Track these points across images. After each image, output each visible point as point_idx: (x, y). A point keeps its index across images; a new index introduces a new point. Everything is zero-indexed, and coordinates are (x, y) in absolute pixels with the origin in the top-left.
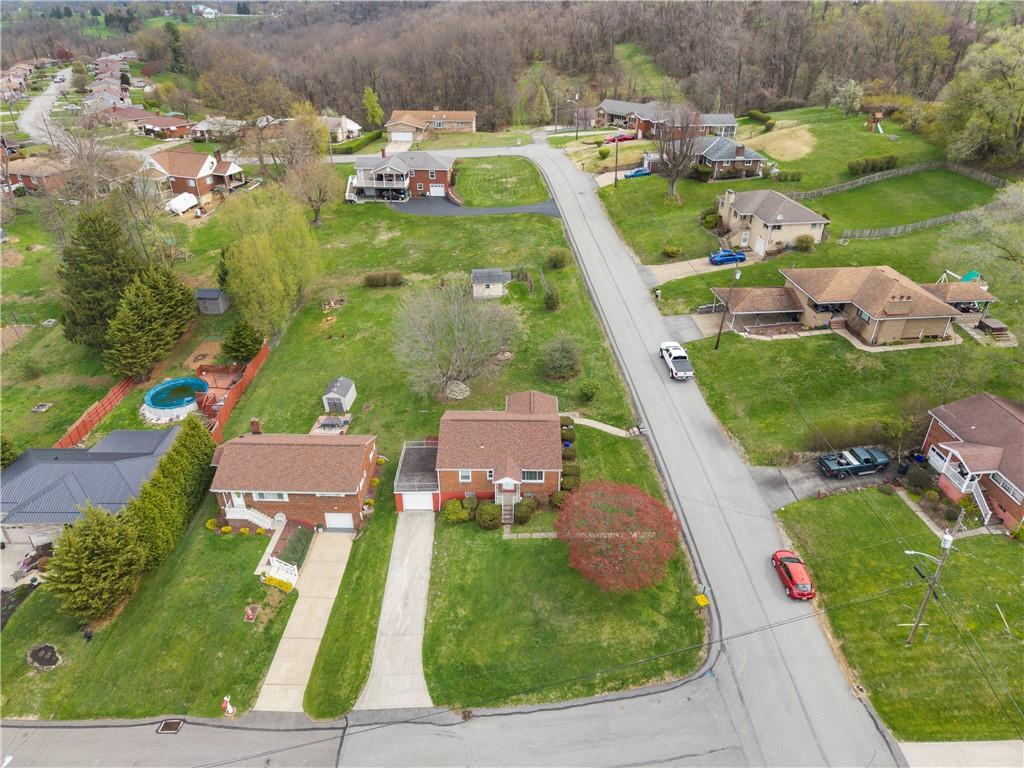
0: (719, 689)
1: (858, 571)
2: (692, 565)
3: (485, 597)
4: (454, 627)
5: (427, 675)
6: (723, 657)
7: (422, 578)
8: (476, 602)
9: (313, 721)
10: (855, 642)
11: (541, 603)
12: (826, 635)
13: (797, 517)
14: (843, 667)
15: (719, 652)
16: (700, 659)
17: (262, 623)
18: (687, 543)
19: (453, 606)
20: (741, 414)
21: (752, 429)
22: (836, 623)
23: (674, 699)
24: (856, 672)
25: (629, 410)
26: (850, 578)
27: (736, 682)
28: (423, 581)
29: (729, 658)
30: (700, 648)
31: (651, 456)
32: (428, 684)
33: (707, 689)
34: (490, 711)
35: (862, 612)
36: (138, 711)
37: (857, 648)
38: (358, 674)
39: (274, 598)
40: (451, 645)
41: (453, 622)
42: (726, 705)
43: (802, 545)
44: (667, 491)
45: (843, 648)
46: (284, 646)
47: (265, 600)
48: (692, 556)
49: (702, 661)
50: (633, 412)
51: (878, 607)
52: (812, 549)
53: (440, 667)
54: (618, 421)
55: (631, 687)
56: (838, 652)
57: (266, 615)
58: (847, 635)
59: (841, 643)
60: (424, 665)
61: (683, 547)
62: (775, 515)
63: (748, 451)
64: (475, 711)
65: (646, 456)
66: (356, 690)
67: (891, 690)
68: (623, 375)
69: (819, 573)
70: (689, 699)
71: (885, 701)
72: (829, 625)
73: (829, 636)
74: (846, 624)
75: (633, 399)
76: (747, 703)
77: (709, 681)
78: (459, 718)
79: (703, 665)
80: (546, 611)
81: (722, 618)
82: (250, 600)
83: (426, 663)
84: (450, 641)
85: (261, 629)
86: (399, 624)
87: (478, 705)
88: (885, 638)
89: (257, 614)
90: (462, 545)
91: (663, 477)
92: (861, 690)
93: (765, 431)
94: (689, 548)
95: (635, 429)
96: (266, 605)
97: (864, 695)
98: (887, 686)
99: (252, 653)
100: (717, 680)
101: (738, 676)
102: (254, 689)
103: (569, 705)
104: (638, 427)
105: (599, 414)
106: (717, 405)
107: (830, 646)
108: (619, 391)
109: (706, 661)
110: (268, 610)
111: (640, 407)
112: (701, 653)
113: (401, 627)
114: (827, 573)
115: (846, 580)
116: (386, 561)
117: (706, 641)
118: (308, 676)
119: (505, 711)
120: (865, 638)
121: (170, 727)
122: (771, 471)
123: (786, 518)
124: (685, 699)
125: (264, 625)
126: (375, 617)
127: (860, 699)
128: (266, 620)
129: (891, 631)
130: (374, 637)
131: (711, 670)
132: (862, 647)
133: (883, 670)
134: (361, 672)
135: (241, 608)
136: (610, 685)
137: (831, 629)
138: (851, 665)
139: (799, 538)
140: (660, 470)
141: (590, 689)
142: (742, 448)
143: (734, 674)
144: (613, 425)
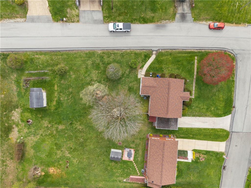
0: (240, 54)
1: (219, 9)
2: (209, 50)
3: (211, 103)
4: (215, 110)
5: (224, 116)
6: (234, 51)
7: (198, 119)
8: (211, 105)
9: (229, 139)
10: (236, 20)
11: (215, 90)
12: (232, 26)
13: (198, 16)
14: (240, 26)
15: (233, 51)
16: (233, 56)
17: (204, 156)
18: (202, 49)
19: (211, 111)
20: (153, 15)
21: (161, 14)
22: (230, 22)
23: (240, 64)
24: (242, 24)
25: (143, 52)
26: (220, 12)
27: (240, 50)
28: (199, 118)
29: (235, 50)
30: (231, 55)
31: (167, 50)
32: (226, 115)
33: (240, 57)
34: (234, 102)
35: (230, 15)
36: (220, 176)
37: (237, 20)
38: (222, 131)
39: (198, 155)
40: (219, 111)
41: (214, 111)
42: (244, 54)
43: (207, 20)
44: (183, 49)
45: (236, 24)
46: (209, 149)
47: (199, 157)
48: (207, 49)
49: (234, 56)
50: (144, 51)
51: (230, 11)
52: (208, 17)
53: (223, 113)
54: (147, 57)
55: (234, 72)
56: (236, 25)
57: (202, 156)
58: (234, 21)
59: (234, 23)
60: (222, 117)
61: (203, 51)
62: (195, 22)
63: (169, 20)
64: (233, 106)
65: (166, 52)
66: (226, 131)
67: (248, 18)
68: (123, 49)
69: (216, 19)
70: (241, 61)
71: (249, 21)
72: (230, 24)
73: (232, 25)
74: (231, 20)
75: (139, 49)
76: (245, 49)
77: (238, 56)
78: (234, 109)
79: (235, 56)
80: (217, 89)
81: (226, 48)
82: (199, 161)
83: (222, 116)
84: (218, 111)
85: (205, 156)
86: (211, 123)
87: (232, 105)
88: (238, 13)
89: (203, 158)
90: (194, 109)
91: (177, 49)
92: (245, 24)
93: (164, 10)
94: (204, 49)
95: (154, 52)
96: (200, 156)
97: (247, 25)
98: (247, 19)
99: (211, 156)
100: (239, 54)
101: (239, 49)
102: (219, 153)
103: (235, 86)
104: (153, 51)
105: (142, 63)
106: (145, 21)
107: (234, 26)
108: (132, 53)
109: (234, 55)
110: (201, 156)
111: (144, 48)
112: (232, 55)
113: (212, 123)
114: (217, 17)
115: (221, 14)
116: (191, 129)
117: (230, 53)
118: (217, 142)
119: (234, 99)
120: (236, 18)
121: (224, 168)
122: (178, 16)
123: (197, 19)
124: (241, 62)
125: (204, 155)
126: (208, 129)
127: (247, 26)
128: (203, 155)
129: (237, 11)
130: (214, 129)
131: (236, 54)
132: (237, 19)
133: (244, 18)
134: (222, 130)
135: (201, 162)
136: (233, 77)
137: (231, 24)
138: (240, 24)
139: (204, 19)
140: (174, 49)
141: (233, 81)
142: (167, 21)
143: (239, 50)
144: (148, 59)
